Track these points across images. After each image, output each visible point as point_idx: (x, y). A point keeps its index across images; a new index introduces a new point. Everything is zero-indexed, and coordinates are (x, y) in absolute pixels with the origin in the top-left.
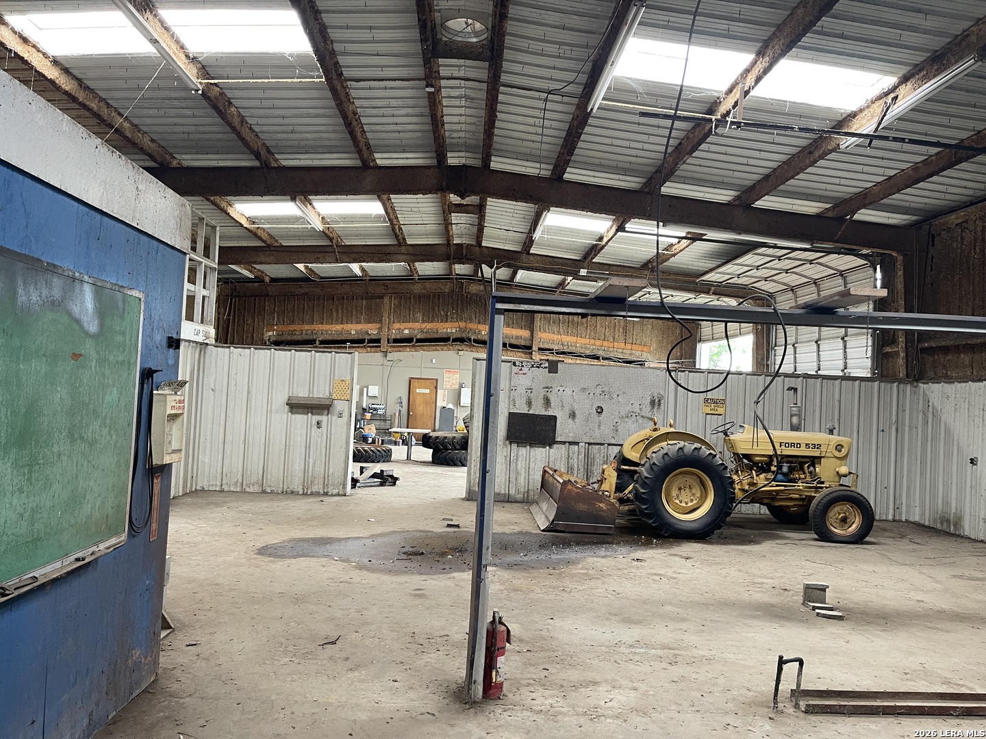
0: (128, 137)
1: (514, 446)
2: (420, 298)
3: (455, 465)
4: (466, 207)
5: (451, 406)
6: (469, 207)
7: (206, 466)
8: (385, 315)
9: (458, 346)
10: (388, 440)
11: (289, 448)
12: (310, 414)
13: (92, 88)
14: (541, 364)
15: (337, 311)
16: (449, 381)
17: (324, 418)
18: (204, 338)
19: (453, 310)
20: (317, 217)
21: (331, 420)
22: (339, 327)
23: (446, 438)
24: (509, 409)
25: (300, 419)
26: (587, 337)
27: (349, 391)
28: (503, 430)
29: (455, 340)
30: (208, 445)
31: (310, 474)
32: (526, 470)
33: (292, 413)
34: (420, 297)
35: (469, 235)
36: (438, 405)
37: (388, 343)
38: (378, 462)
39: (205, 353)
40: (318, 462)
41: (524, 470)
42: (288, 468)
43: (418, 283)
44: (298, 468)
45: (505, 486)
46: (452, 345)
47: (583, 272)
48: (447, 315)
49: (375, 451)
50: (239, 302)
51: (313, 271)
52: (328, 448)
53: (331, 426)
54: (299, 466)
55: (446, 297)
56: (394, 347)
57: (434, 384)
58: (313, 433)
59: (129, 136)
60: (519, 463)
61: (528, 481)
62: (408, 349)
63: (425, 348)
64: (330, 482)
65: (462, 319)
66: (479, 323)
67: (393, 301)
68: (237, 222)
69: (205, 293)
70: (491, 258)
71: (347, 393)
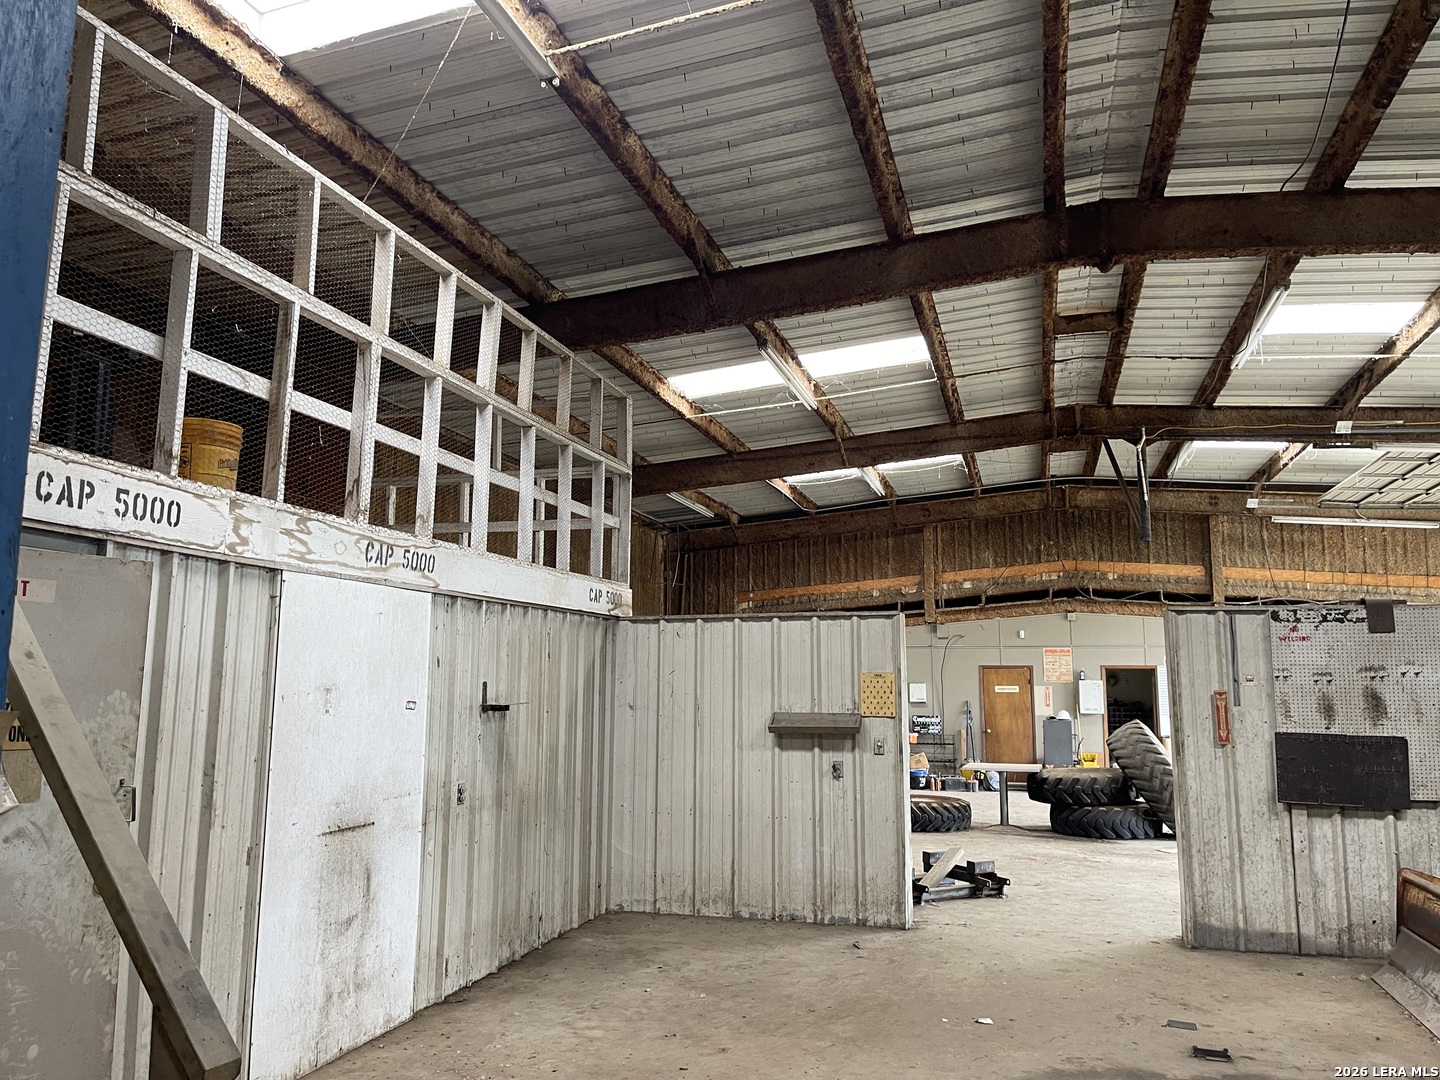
0: (460, 242)
1: (1300, 817)
2: (986, 526)
3: (1102, 837)
4: (1089, 320)
5: (1065, 715)
6: (1096, 319)
7: (625, 860)
8: (929, 560)
9: (1065, 604)
10: (954, 782)
11: (781, 824)
12: (817, 750)
13: (377, 136)
14: (1347, 612)
15: (847, 561)
16: (1054, 668)
17: (846, 758)
18: (611, 606)
19: (1049, 539)
20: (807, 383)
21: (861, 761)
22: (852, 587)
23: (1077, 781)
24: (1274, 724)
25: (799, 761)
26: (1327, 569)
27: (892, 698)
28: (1264, 777)
29: (1059, 594)
30: (627, 818)
31: (826, 880)
32: (1337, 875)
33: (781, 747)
34: (987, 524)
35: (1084, 388)
36: (1037, 713)
37: (937, 607)
38: (948, 830)
39: (614, 635)
40: (842, 851)
41: (1332, 875)
42: (781, 867)
43: (981, 498)
44: (800, 866)
45: (1288, 914)
46: (1053, 604)
47: (1344, 427)
48: (1038, 550)
49: (940, 809)
50: (694, 558)
51: (805, 497)
52: (859, 822)
53: (862, 775)
54: (803, 862)
55: (1035, 517)
56: (947, 613)
57: (1026, 677)
58: (826, 790)
59: (464, 239)
60: (1318, 857)
61: (1348, 904)
62: (973, 616)
63: (1003, 611)
64: (869, 898)
65: (1068, 556)
66: (1101, 559)
67: (939, 533)
68: (674, 409)
69: (611, 521)
70: (1134, 424)
71: (888, 702)
